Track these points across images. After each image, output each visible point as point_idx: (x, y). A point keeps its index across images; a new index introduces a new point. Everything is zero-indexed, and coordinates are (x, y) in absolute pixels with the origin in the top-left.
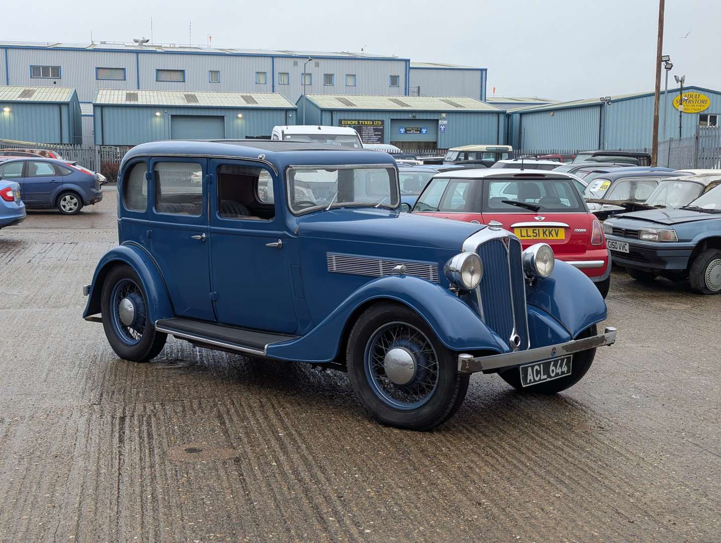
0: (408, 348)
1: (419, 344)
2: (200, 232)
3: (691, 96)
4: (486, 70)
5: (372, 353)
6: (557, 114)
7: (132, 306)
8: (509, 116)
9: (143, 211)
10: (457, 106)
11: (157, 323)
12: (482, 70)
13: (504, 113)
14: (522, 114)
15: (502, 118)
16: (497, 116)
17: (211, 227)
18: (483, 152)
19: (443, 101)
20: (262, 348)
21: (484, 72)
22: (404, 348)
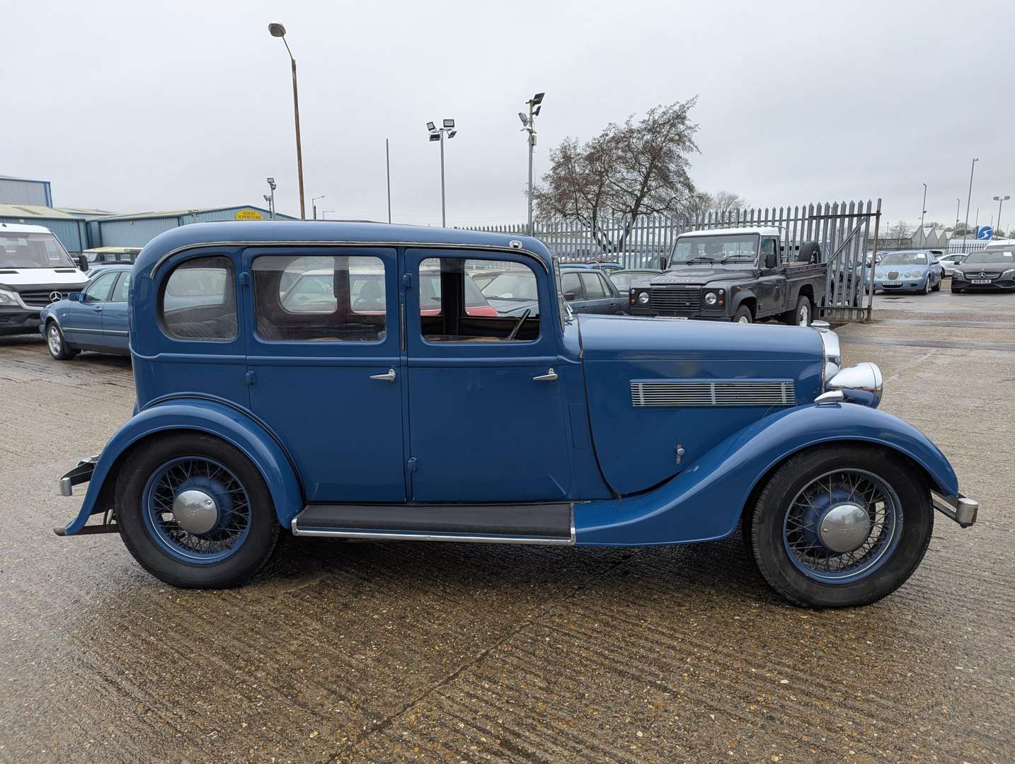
2: (384, 368)
3: (249, 213)
4: (49, 183)
6: (137, 223)
7: (210, 500)
8: (87, 224)
9: (231, 339)
10: (34, 213)
11: (298, 524)
12: (45, 183)
13: (83, 221)
14: (100, 223)
15: (82, 225)
16: (76, 224)
17: (409, 359)
18: (122, 254)
19: (16, 208)
20: (568, 535)
21: (47, 185)
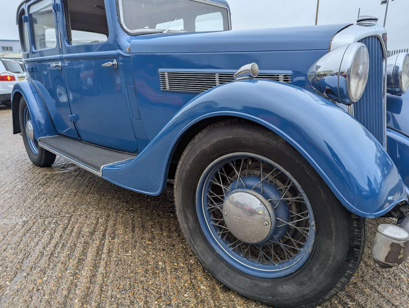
0: (260, 193)
1: (276, 186)
2: (57, 61)
5: (206, 191)
11: (39, 140)
17: (63, 55)
22: (254, 193)
